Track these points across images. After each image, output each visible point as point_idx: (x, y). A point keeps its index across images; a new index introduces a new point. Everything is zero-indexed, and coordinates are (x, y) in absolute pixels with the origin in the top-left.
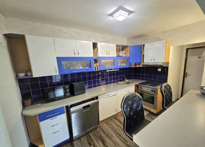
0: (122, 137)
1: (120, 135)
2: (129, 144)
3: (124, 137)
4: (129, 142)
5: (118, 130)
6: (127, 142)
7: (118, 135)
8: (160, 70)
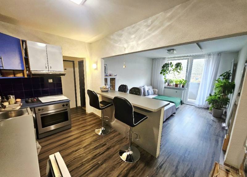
0: (89, 170)
1: (86, 172)
2: (101, 162)
3: (90, 167)
4: (99, 161)
5: (76, 175)
6: (98, 163)
7: (85, 175)
8: (51, 81)
